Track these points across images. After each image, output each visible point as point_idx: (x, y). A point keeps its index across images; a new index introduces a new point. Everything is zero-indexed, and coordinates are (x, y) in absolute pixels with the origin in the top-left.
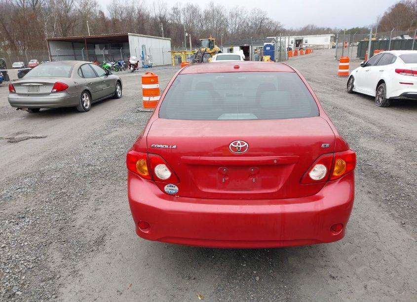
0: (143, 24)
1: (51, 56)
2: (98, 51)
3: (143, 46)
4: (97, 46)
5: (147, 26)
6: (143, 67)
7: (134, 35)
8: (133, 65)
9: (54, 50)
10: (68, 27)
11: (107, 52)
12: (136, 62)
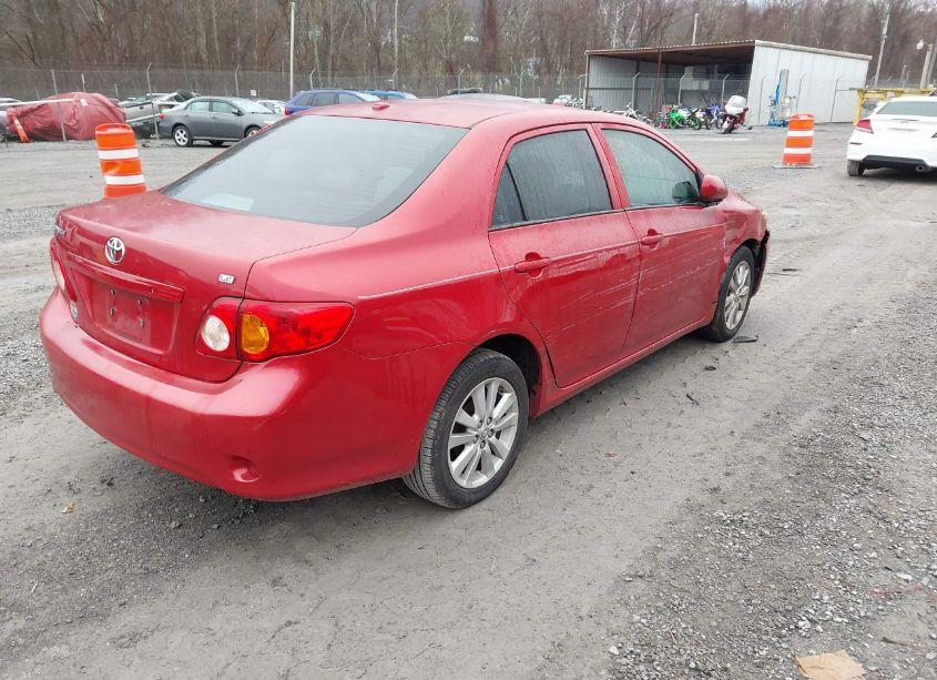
0: (837, 21)
1: (588, 89)
2: (688, 82)
3: (784, 74)
4: (689, 70)
5: (847, 25)
6: (770, 125)
7: (771, 46)
8: (731, 117)
9: (596, 76)
10: (656, 27)
11: (706, 85)
12: (741, 110)
